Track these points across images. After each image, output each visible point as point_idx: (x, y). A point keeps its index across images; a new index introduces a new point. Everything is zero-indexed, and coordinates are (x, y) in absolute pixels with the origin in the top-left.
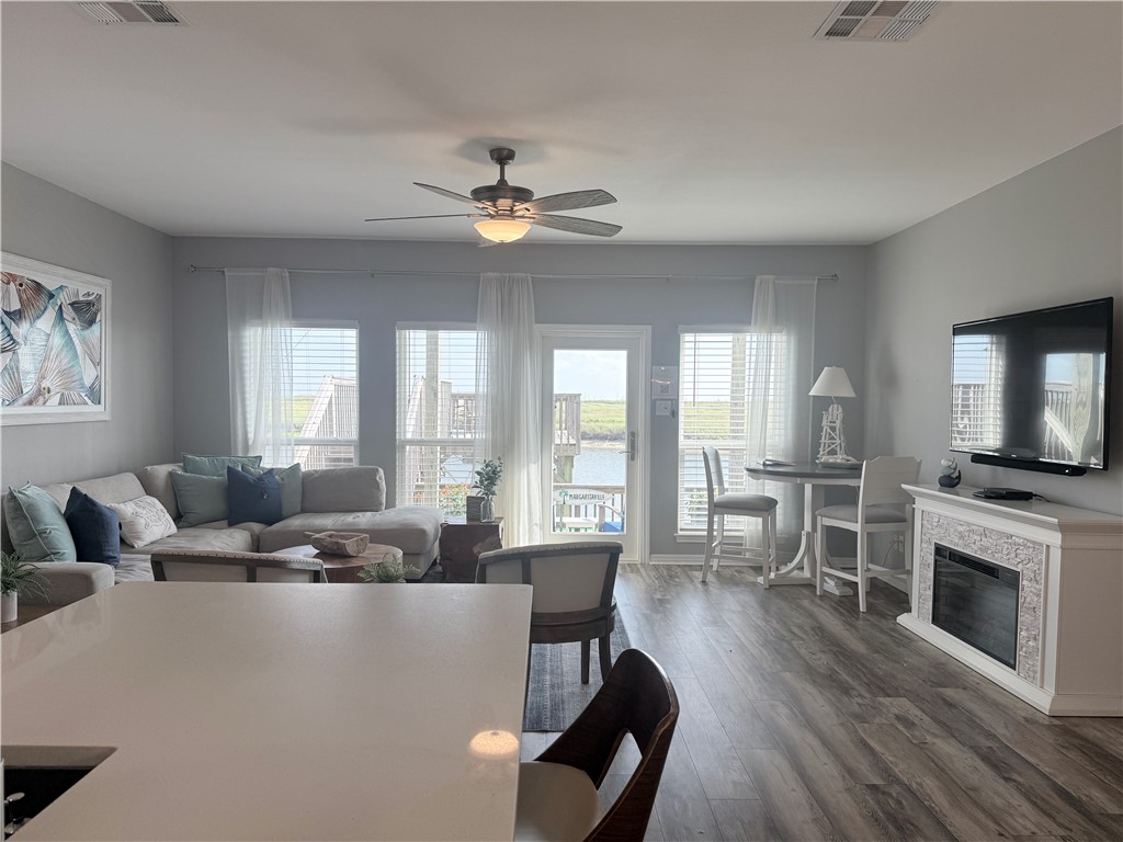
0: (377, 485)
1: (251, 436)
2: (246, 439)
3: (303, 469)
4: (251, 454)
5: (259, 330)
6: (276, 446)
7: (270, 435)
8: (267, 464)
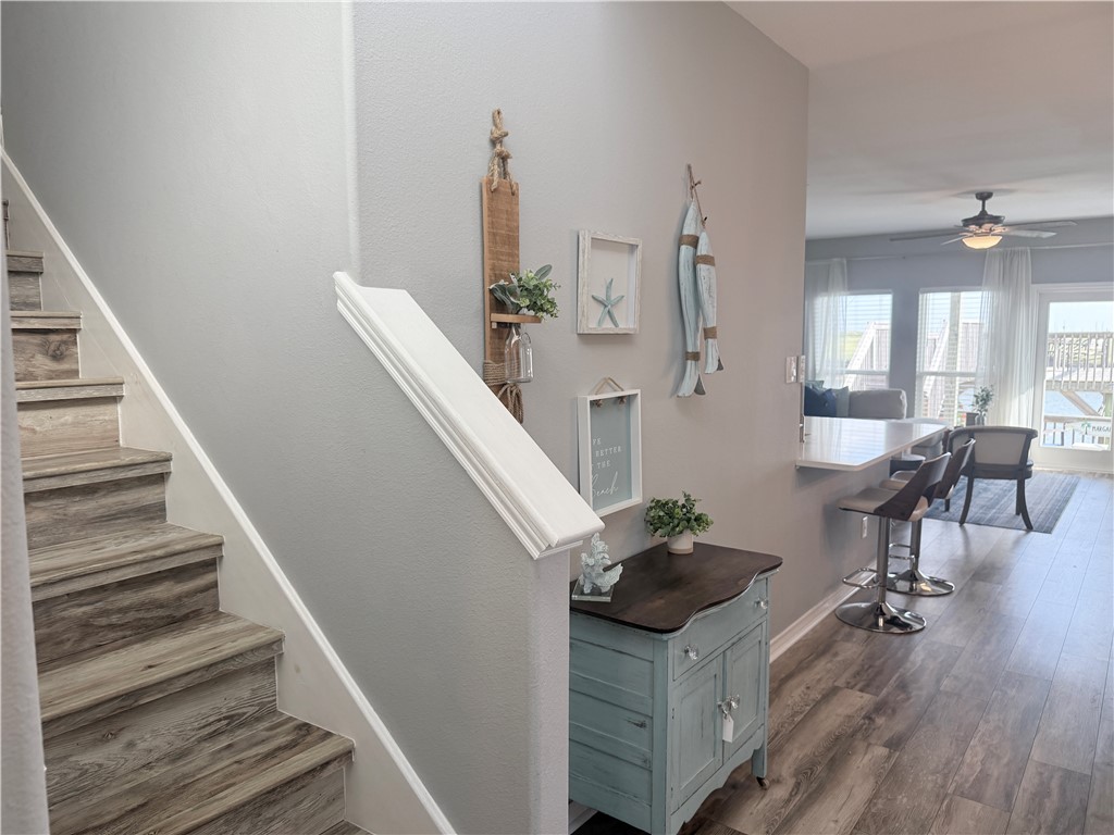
0: (901, 402)
1: (818, 368)
2: (814, 369)
3: (850, 390)
4: (818, 379)
5: (826, 299)
6: (834, 375)
7: (830, 368)
8: (826, 386)
